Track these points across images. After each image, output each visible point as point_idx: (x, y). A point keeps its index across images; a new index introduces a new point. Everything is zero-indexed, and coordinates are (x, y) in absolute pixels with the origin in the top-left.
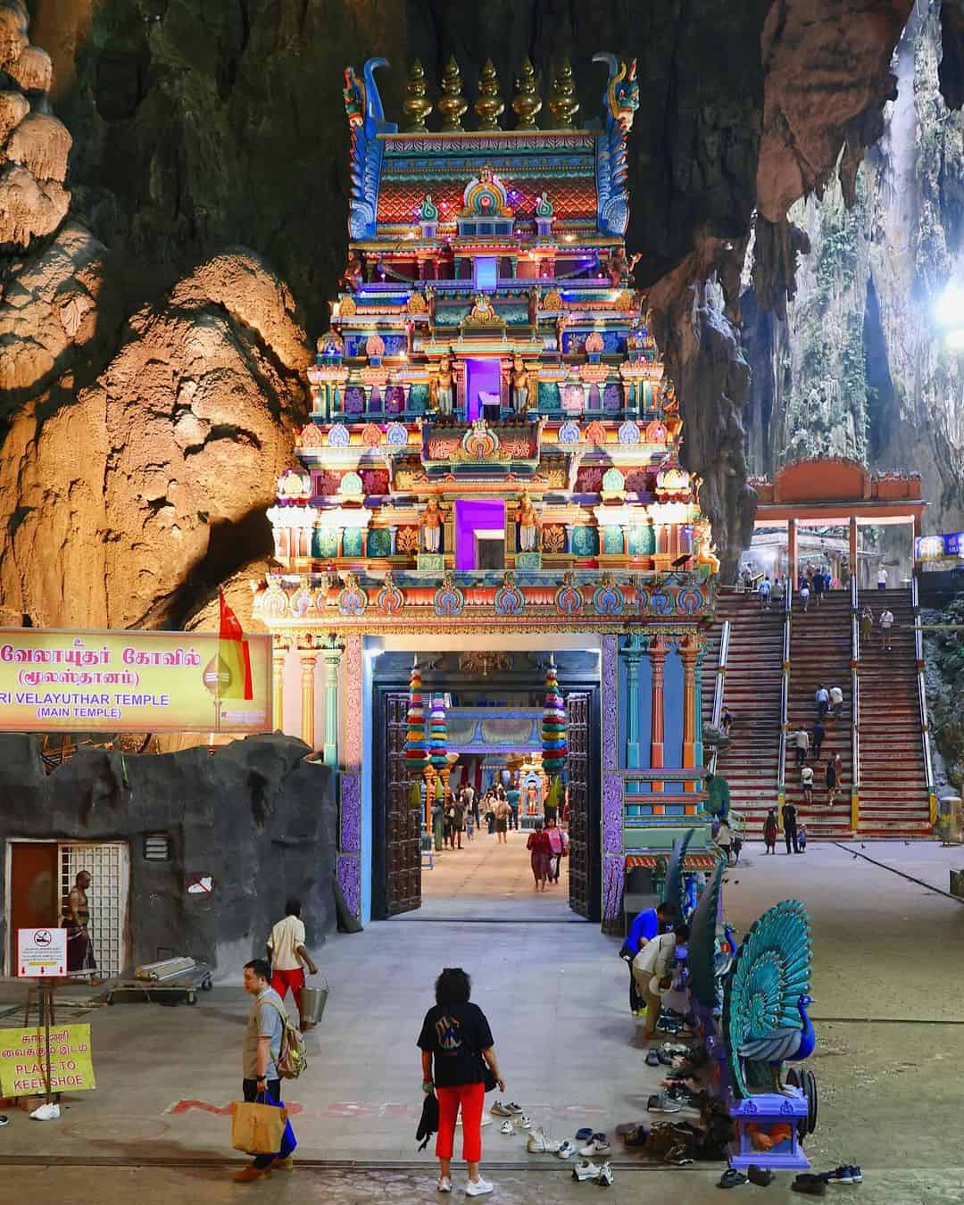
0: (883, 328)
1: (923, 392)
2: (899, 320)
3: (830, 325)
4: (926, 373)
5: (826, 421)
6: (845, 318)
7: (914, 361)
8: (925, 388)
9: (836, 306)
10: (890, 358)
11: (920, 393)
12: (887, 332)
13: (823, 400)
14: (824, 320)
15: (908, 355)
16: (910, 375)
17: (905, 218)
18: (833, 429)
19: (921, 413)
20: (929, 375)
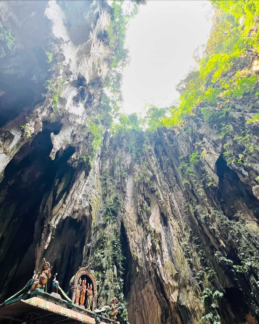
0: (127, 235)
1: (147, 257)
2: (133, 233)
3: (107, 232)
4: (147, 248)
5: (104, 266)
6: (113, 231)
7: (141, 246)
8: (147, 255)
9: (109, 227)
10: (131, 246)
11: (145, 257)
12: (129, 237)
13: (103, 257)
14: (105, 229)
15: (138, 244)
16: (140, 252)
17: (132, 207)
18: (107, 270)
19: (146, 267)
20: (148, 249)
